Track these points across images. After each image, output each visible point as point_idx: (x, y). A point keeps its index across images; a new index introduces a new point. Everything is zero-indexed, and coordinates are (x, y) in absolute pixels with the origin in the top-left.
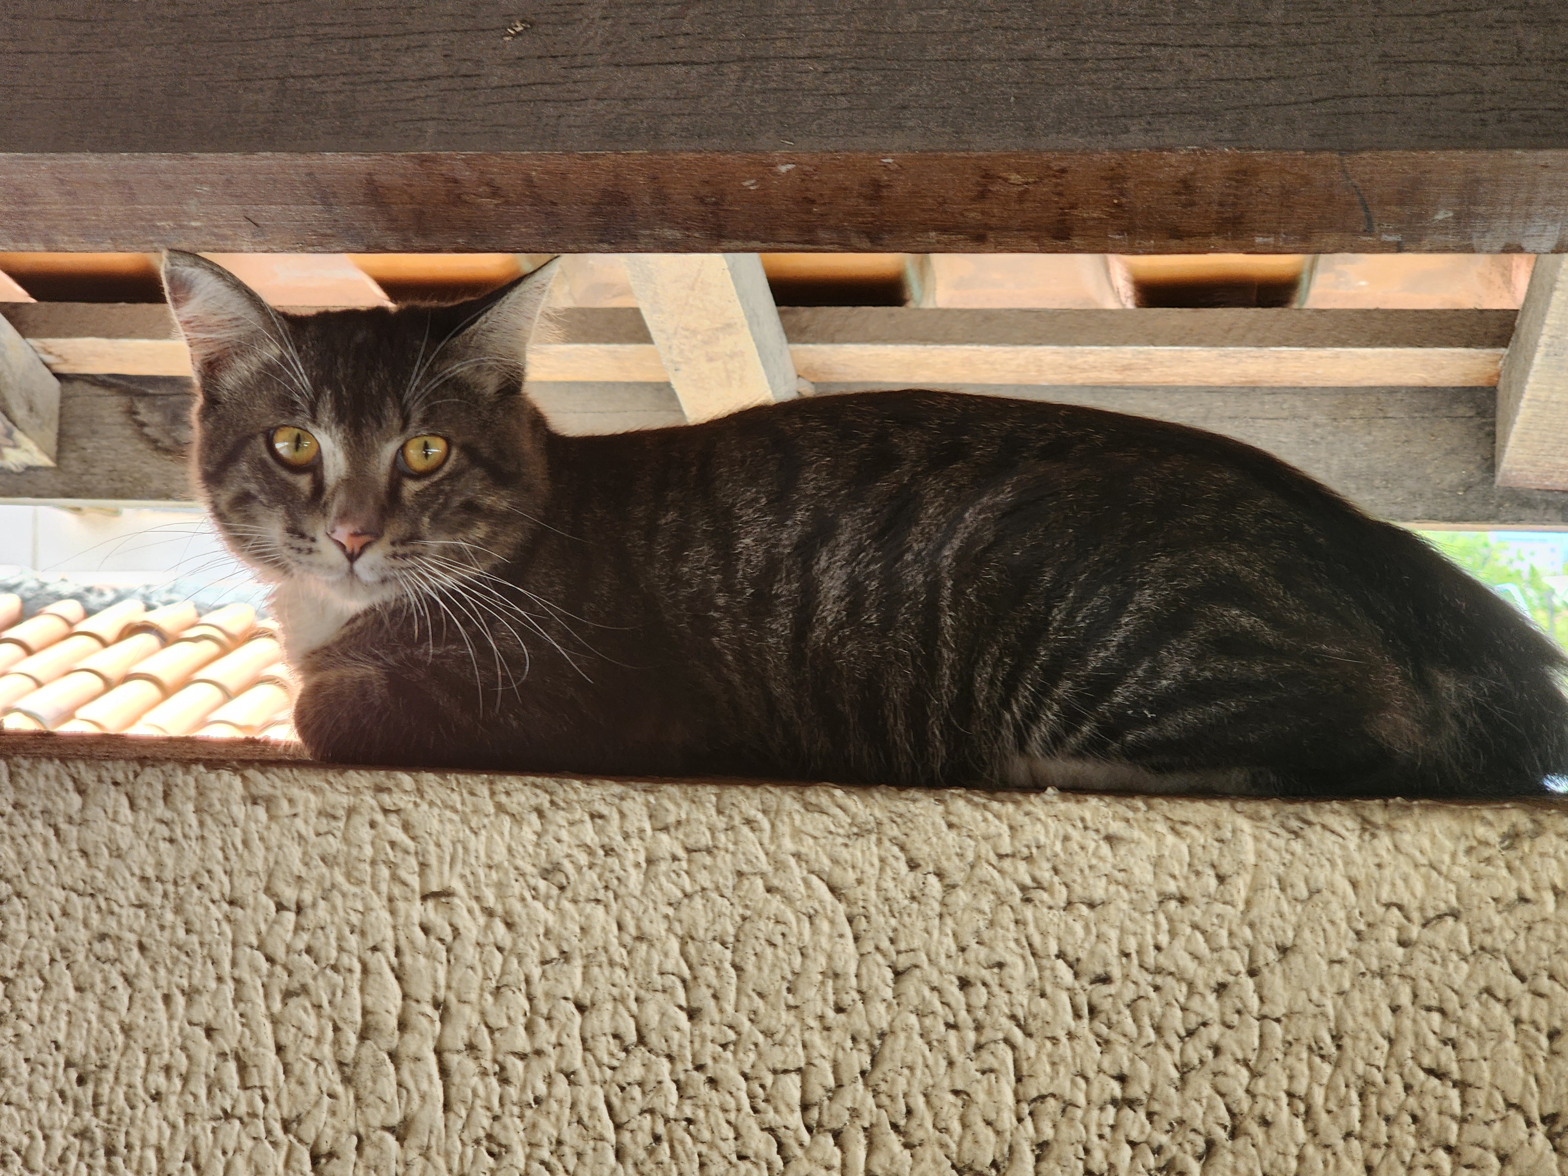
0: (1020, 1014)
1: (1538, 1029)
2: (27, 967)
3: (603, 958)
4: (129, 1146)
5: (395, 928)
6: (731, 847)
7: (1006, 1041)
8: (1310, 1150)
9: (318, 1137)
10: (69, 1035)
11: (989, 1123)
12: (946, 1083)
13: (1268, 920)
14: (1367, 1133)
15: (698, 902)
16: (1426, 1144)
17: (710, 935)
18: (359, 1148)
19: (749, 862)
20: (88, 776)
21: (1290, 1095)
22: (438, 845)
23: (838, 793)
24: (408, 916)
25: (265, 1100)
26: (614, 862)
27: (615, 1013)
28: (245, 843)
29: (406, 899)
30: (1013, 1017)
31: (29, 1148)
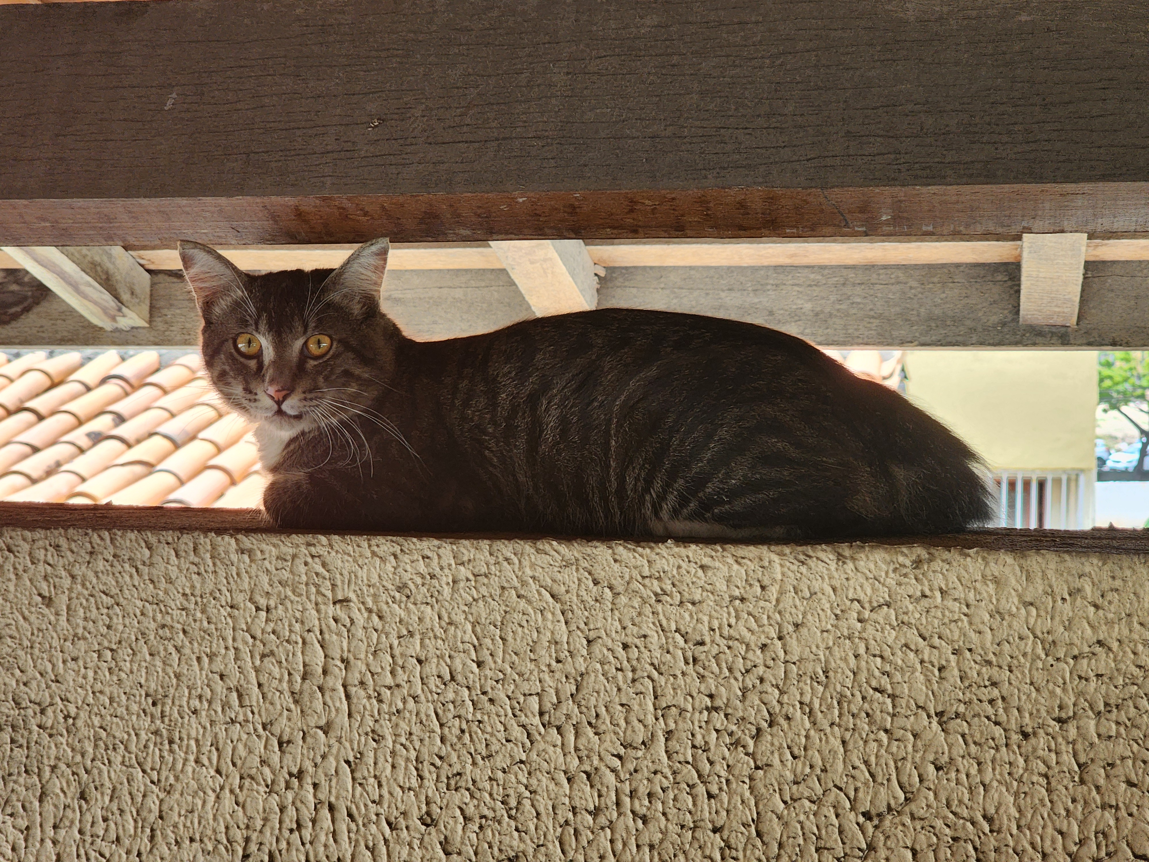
0: (656, 662)
1: (933, 666)
2: (123, 643)
3: (431, 634)
4: (181, 739)
5: (319, 619)
6: (498, 574)
7: (649, 677)
8: (812, 732)
9: (282, 732)
10: (147, 680)
11: (640, 721)
12: (617, 700)
13: (789, 609)
14: (842, 723)
15: (481, 603)
16: (874, 729)
17: (488, 621)
18: (304, 738)
19: (508, 581)
20: (153, 539)
21: (801, 703)
22: (341, 574)
23: (554, 543)
24: (326, 613)
25: (253, 713)
26: (435, 582)
27: (438, 663)
28: (238, 574)
29: (325, 604)
30: (652, 664)
31: (128, 740)
